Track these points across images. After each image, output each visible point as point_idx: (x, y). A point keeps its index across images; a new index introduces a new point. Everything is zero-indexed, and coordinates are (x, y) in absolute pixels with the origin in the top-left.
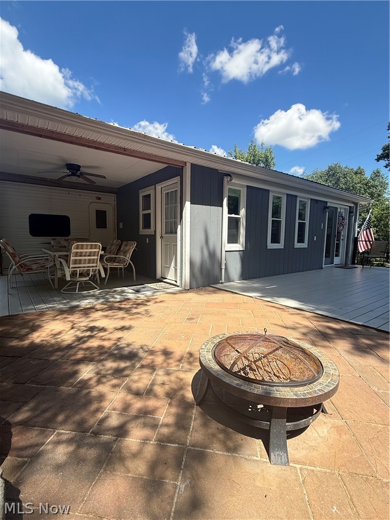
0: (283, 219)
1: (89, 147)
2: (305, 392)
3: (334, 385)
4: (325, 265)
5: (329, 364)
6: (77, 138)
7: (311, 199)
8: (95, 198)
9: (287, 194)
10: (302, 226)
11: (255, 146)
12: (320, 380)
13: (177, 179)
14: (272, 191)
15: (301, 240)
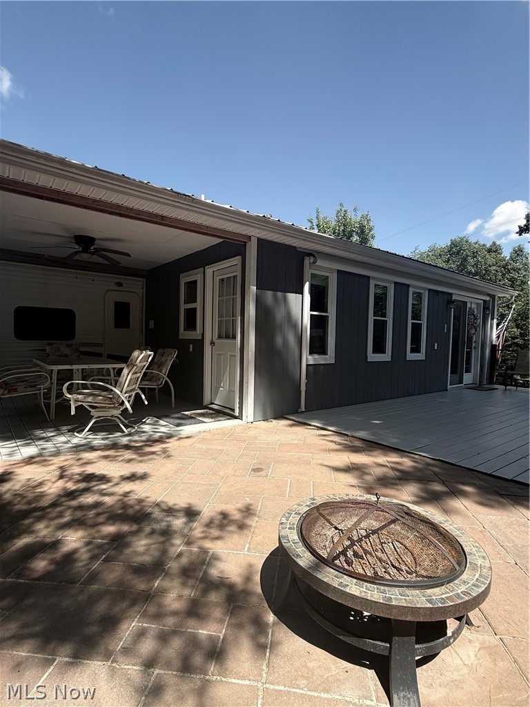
0: (390, 320)
1: (110, 213)
2: (444, 596)
3: (484, 584)
4: (450, 385)
5: (474, 549)
6: (94, 201)
7: (429, 290)
8: (114, 284)
9: (395, 283)
10: (417, 329)
11: (345, 211)
12: (464, 577)
13: (236, 260)
14: (374, 278)
15: (416, 349)
